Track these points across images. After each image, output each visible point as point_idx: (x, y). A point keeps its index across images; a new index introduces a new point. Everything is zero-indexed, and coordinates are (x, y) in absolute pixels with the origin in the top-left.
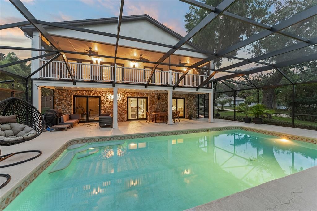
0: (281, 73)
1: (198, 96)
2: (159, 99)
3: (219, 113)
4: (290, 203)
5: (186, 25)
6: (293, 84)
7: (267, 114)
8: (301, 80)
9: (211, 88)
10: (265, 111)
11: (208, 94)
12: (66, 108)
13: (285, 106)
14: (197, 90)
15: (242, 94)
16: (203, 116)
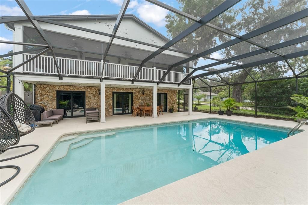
0: (246, 72)
1: (179, 92)
2: (143, 94)
3: (197, 107)
4: (256, 167)
5: (167, 25)
6: (256, 82)
7: (236, 107)
8: (262, 78)
9: (190, 84)
10: (235, 105)
11: (188, 90)
12: (48, 103)
13: (249, 100)
14: (178, 86)
15: (215, 90)
16: (183, 110)
